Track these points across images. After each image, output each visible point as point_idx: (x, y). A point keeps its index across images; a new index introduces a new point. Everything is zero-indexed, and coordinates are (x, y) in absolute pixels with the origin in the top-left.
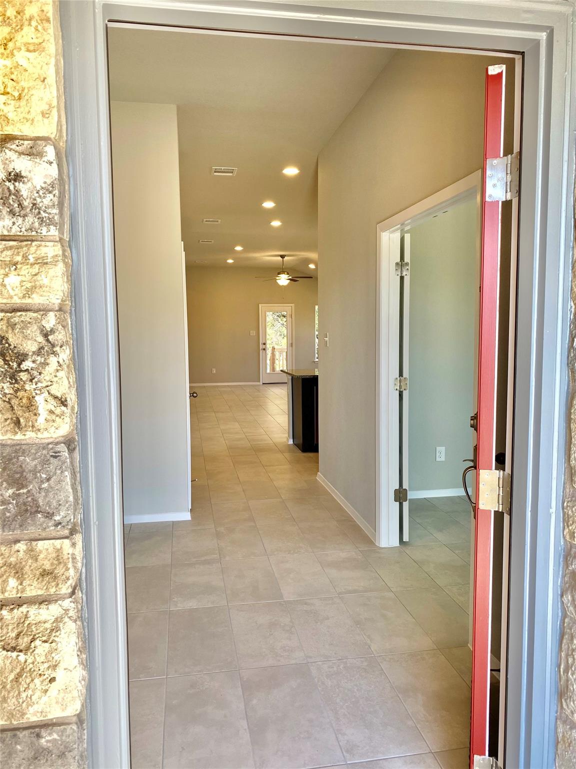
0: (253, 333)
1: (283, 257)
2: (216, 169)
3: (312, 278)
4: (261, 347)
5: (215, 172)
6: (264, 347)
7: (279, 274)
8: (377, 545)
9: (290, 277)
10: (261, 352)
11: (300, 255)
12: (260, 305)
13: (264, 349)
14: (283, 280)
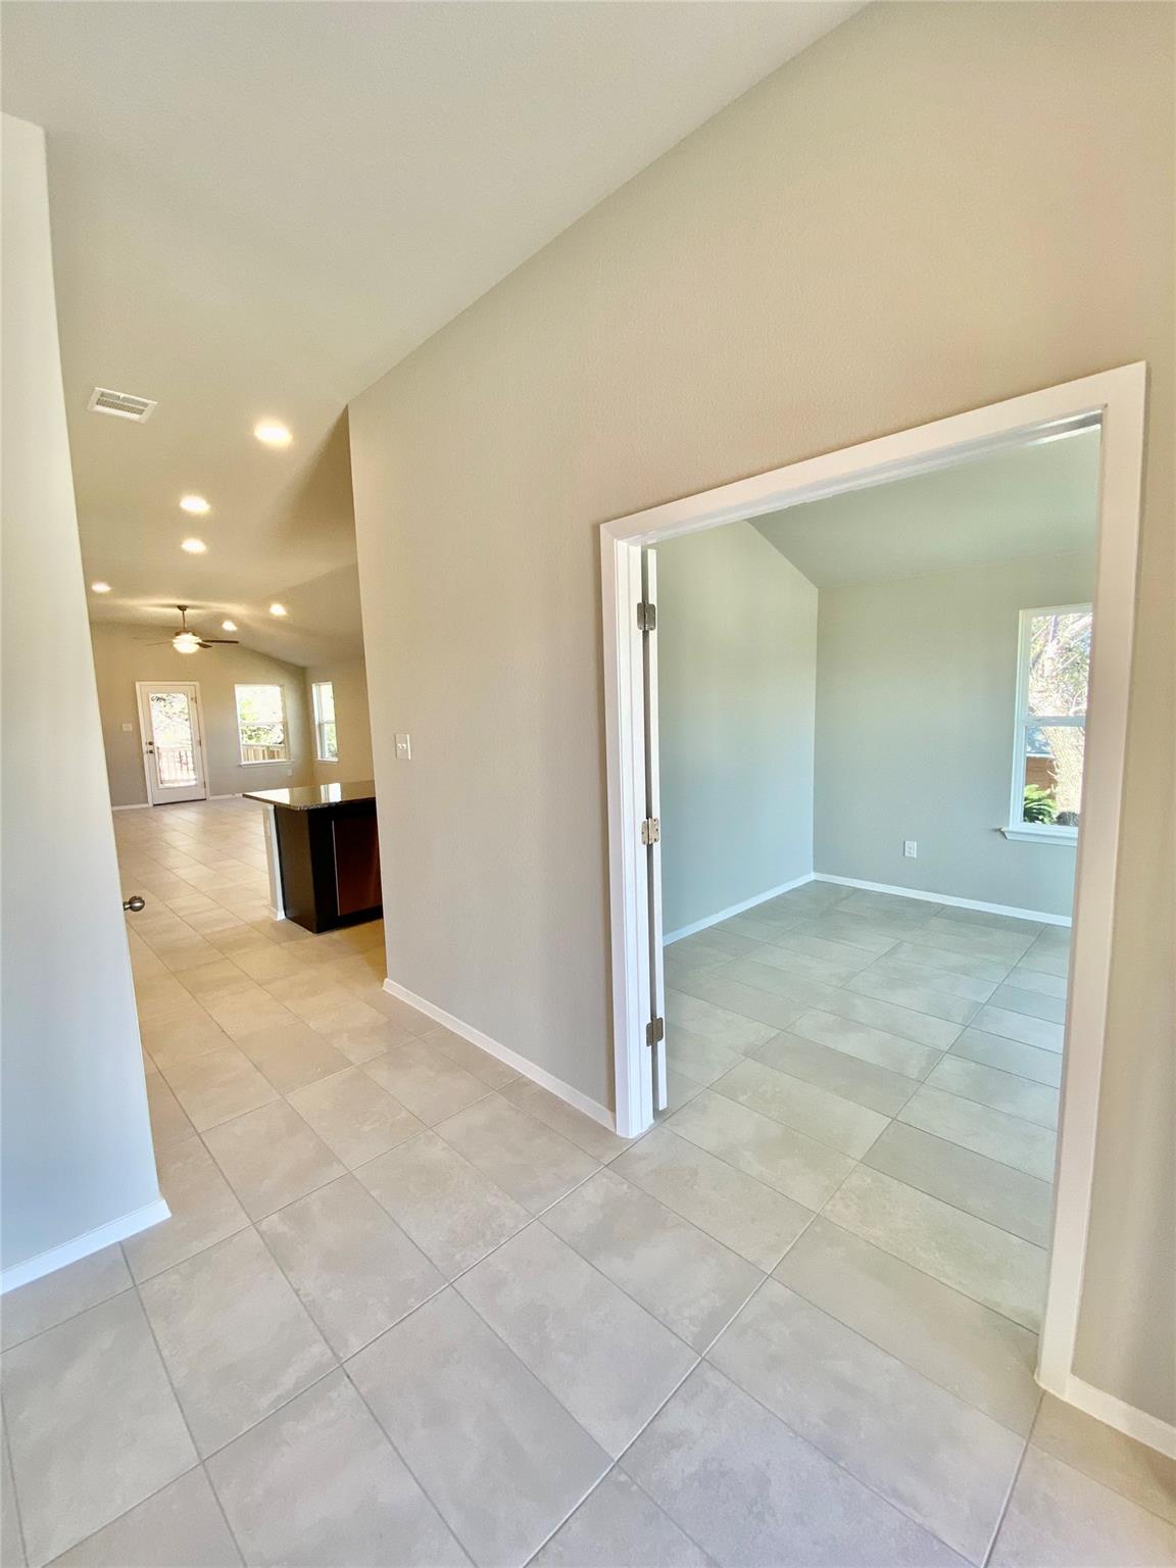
0: (128, 727)
1: (182, 608)
2: (103, 395)
3: (237, 642)
4: (145, 748)
5: (99, 403)
6: (150, 748)
7: (178, 634)
8: (623, 1135)
9: (200, 641)
10: (146, 756)
11: (210, 608)
12: (138, 685)
13: (151, 752)
14: (187, 644)
